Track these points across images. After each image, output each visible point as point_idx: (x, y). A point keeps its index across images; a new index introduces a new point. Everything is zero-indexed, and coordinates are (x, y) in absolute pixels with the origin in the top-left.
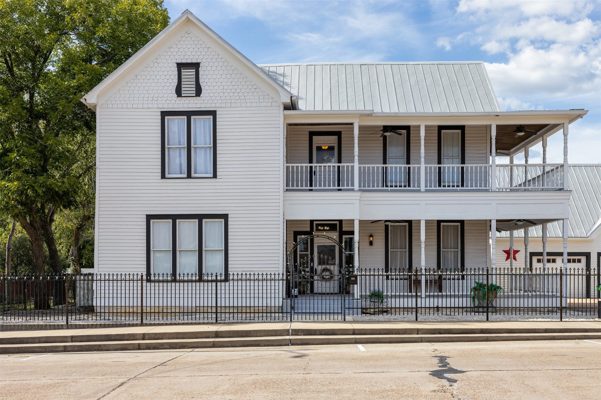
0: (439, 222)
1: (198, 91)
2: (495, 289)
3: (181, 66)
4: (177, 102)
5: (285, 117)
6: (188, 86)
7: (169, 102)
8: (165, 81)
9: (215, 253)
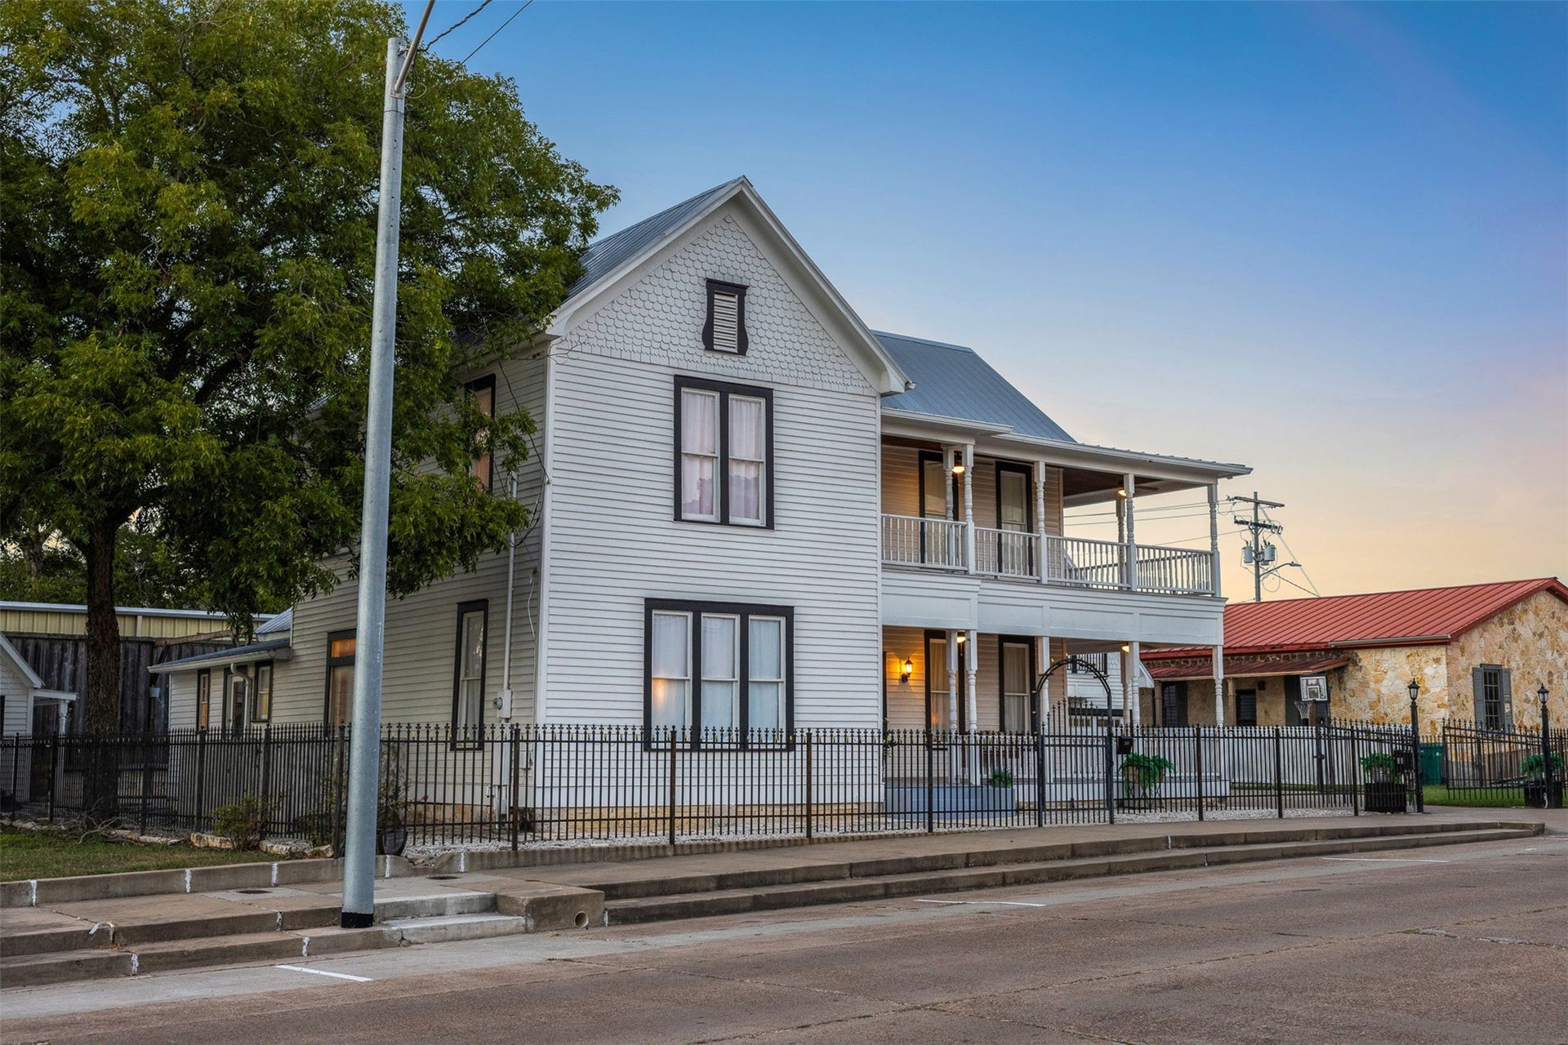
1: (743, 344)
3: (714, 287)
4: (704, 359)
7: (691, 358)
8: (684, 311)
9: (763, 686)
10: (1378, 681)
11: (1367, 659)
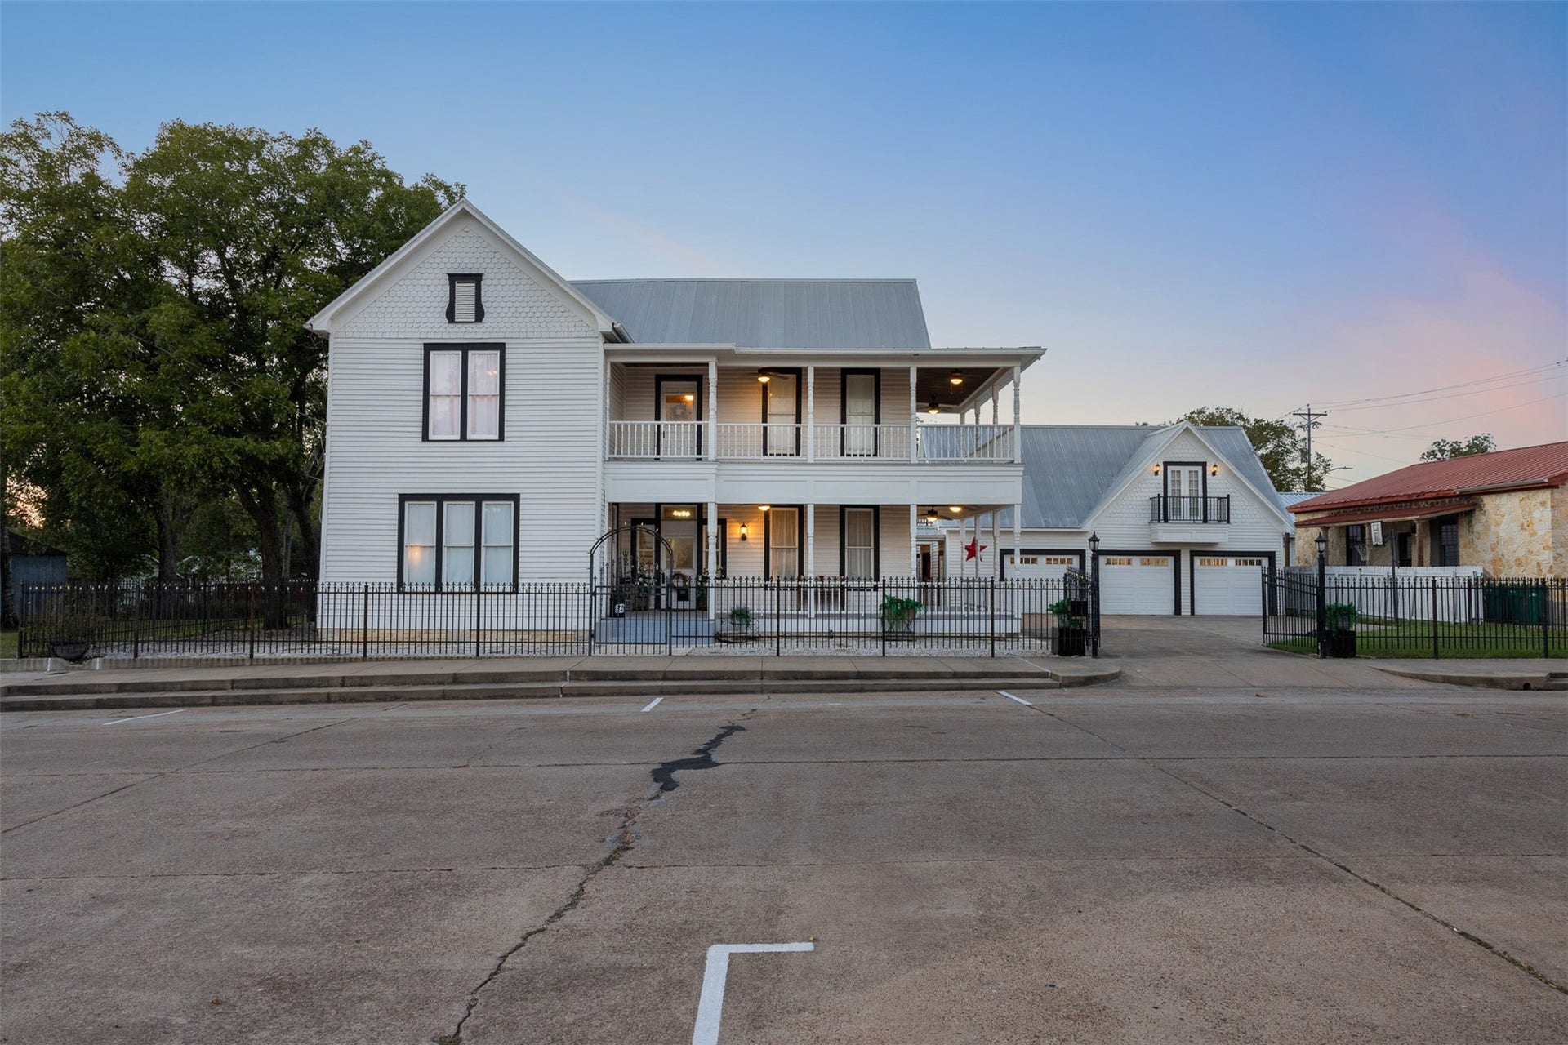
0: (843, 507)
1: (480, 315)
2: (912, 607)
3: (454, 278)
4: (448, 330)
5: (607, 353)
6: (465, 308)
7: (437, 330)
8: (431, 299)
9: (500, 550)
10: (1497, 525)
11: (1489, 502)
